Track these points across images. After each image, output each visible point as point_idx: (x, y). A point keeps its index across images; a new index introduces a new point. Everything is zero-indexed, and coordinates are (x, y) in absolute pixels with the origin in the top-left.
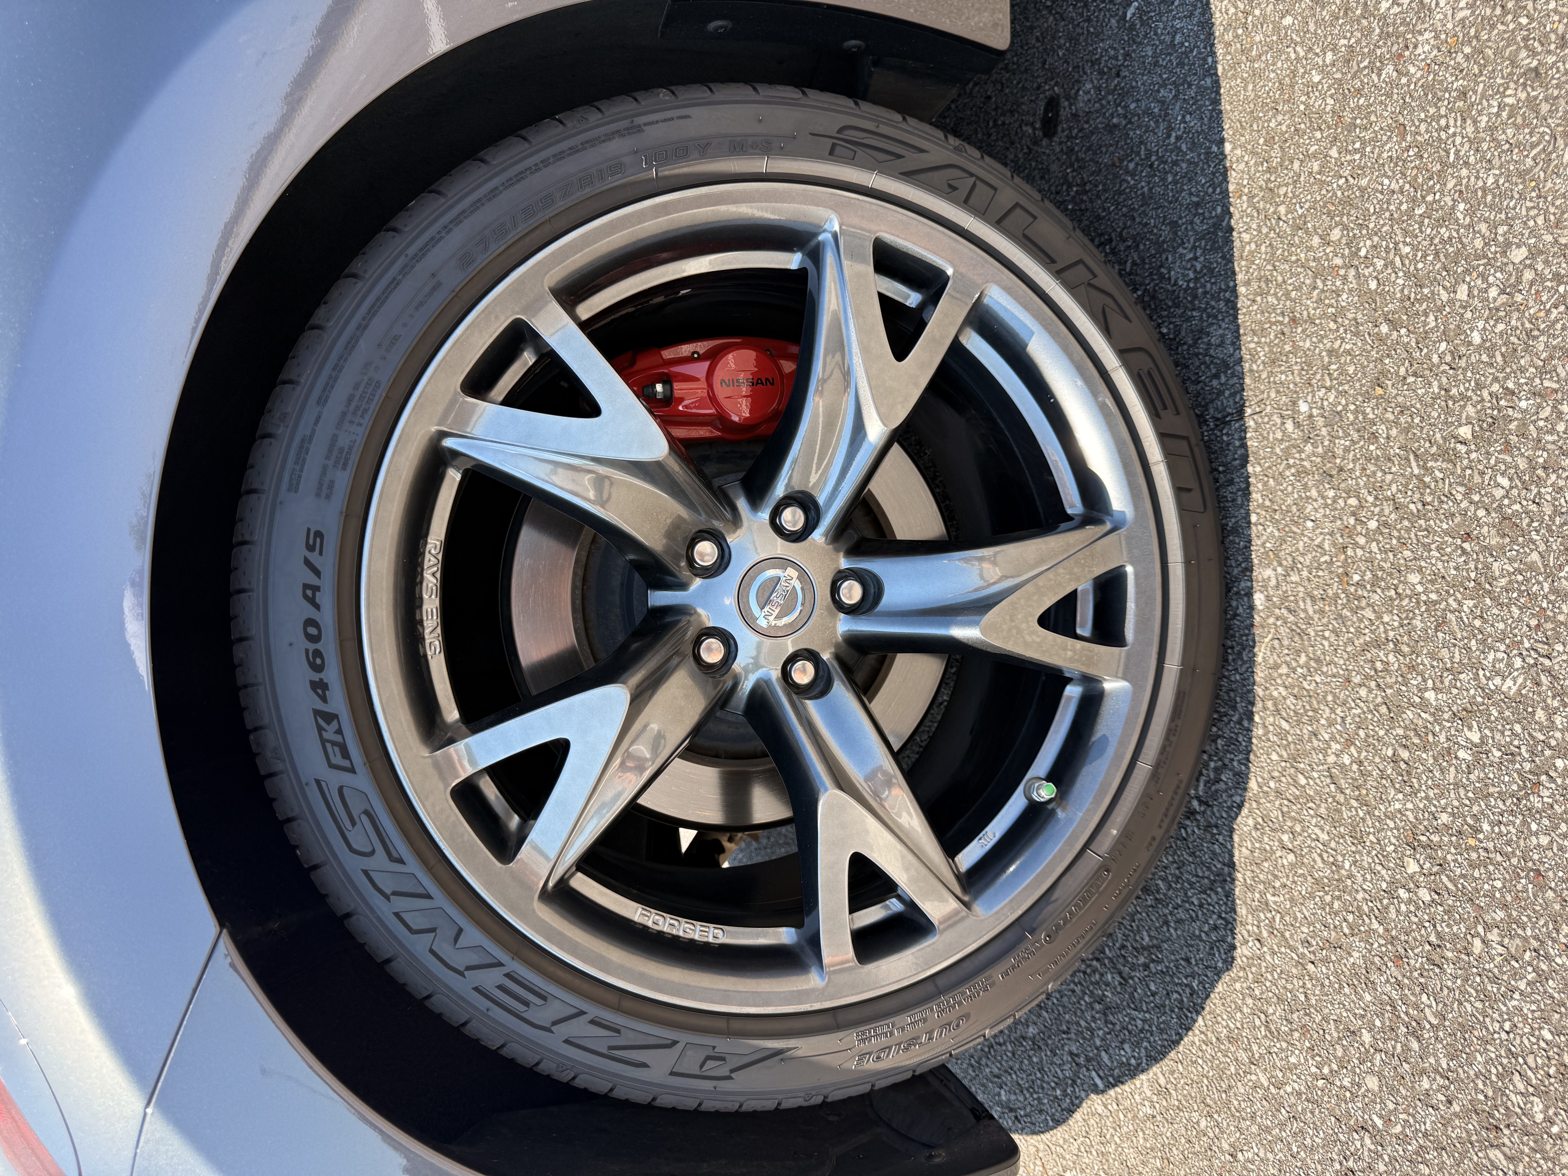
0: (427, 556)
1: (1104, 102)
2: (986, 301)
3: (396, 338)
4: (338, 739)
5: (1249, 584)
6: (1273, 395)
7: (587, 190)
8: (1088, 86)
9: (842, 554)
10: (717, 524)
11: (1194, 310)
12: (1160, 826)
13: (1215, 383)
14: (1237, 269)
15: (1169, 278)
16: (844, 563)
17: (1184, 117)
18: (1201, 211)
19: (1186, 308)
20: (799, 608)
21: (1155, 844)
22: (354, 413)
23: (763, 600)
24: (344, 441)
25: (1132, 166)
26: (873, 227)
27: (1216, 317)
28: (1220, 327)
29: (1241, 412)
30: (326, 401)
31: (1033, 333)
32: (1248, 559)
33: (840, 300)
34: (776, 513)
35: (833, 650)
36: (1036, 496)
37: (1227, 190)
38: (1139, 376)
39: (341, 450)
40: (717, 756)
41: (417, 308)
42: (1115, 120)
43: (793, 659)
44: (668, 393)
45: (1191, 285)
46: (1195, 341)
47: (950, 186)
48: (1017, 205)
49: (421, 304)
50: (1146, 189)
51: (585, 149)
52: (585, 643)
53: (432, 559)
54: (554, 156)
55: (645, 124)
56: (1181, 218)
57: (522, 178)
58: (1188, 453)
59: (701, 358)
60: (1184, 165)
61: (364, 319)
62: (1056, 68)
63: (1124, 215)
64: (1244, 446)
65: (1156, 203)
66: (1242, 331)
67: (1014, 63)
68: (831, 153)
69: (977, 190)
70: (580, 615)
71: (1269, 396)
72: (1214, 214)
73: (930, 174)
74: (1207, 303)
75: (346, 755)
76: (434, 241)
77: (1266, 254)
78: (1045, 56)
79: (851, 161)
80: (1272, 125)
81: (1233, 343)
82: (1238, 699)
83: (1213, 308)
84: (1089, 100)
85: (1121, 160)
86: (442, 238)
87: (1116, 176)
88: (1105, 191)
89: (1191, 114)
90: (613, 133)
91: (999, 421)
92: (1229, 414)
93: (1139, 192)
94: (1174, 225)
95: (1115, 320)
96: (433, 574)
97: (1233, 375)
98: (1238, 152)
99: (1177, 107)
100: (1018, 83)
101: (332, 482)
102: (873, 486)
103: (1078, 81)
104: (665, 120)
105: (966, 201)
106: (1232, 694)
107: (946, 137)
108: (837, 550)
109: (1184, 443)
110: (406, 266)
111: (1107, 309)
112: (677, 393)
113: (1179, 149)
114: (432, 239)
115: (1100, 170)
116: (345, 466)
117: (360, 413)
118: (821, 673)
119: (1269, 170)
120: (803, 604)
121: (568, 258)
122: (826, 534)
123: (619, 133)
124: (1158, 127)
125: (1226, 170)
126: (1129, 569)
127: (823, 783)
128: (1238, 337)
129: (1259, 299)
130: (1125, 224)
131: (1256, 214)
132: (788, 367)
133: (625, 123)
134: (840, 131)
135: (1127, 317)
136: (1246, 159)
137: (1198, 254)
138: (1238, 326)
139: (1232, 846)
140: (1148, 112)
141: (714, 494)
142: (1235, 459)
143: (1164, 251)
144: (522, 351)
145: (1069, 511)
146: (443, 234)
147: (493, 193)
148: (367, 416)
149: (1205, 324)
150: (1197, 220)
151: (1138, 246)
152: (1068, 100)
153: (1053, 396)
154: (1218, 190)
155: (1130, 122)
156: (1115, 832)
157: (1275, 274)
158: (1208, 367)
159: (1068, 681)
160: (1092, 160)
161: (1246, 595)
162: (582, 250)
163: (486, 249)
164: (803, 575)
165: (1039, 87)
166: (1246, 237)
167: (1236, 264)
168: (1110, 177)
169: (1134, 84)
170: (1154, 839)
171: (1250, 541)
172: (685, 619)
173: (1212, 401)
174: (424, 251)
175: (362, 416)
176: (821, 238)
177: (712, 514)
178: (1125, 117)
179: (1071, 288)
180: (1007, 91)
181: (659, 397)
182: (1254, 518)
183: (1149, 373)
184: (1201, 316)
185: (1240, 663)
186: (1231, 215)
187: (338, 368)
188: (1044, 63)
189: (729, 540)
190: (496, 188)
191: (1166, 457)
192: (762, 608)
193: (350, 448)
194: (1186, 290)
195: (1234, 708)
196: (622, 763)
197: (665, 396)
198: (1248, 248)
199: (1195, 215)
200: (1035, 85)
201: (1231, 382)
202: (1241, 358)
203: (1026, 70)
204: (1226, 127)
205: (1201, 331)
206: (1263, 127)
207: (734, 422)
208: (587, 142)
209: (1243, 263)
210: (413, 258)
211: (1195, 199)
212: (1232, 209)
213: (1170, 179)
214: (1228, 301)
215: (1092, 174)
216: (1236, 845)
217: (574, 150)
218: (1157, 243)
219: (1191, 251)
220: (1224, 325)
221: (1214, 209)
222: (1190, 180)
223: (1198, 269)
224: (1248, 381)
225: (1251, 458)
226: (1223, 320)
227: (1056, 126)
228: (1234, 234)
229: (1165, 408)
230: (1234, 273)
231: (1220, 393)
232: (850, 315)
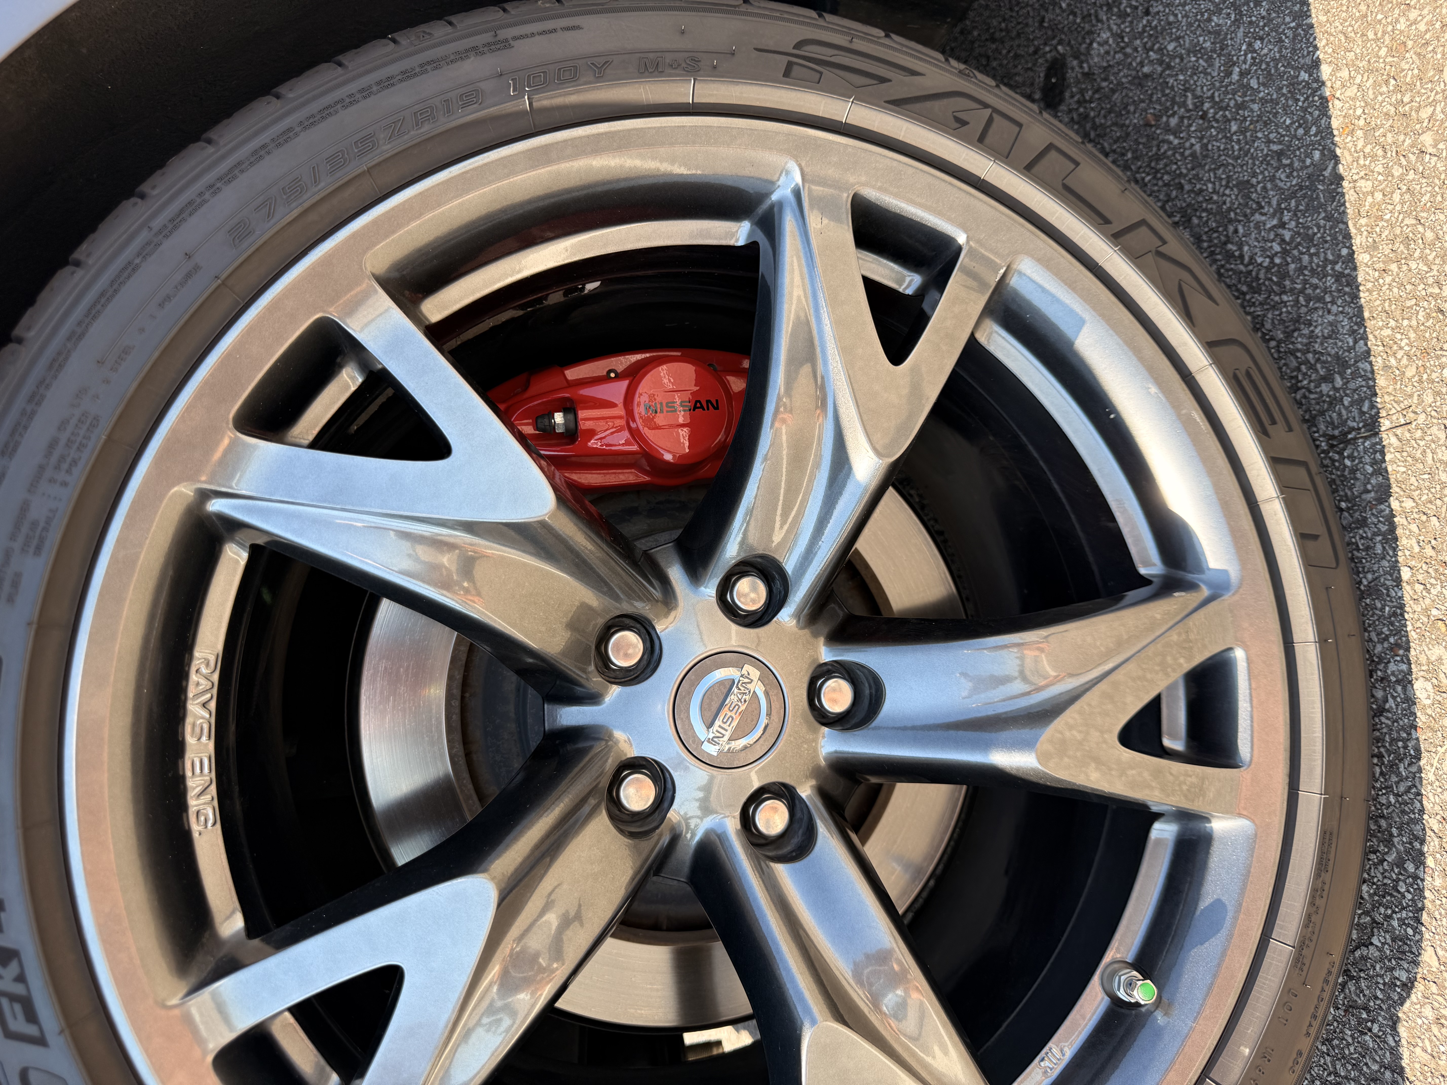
0: (194, 677)
1: (1129, 50)
2: (1014, 282)
3: (126, 351)
4: (19, 989)
5: (1404, 667)
6: (1429, 398)
7: (426, 127)
8: (1105, 35)
9: (822, 640)
10: (641, 608)
11: (1284, 292)
12: (1308, 1034)
13: (1325, 388)
14: (1353, 231)
15: (1241, 257)
16: (826, 654)
17: (1250, 45)
18: (1286, 162)
19: (1271, 291)
20: (763, 721)
21: (1302, 1060)
22: (57, 468)
23: (709, 715)
24: (38, 512)
25: (1174, 122)
26: (852, 179)
27: (1320, 299)
28: (1329, 312)
29: (1372, 426)
30: (15, 450)
31: (1082, 322)
32: (1400, 631)
33: (807, 281)
34: (726, 586)
35: (813, 782)
36: (1087, 549)
37: (1329, 127)
38: (1236, 378)
39: (34, 524)
40: (655, 927)
41: (161, 305)
42: (1146, 69)
43: (757, 798)
44: (572, 425)
45: (1277, 261)
46: (1289, 335)
47: (957, 120)
48: (1051, 147)
49: (168, 298)
50: (1197, 147)
51: (426, 71)
52: (466, 775)
53: (203, 681)
54: (379, 83)
55: (515, 38)
56: (1254, 175)
57: (330, 114)
58: (1309, 486)
59: (619, 377)
60: (1255, 107)
61: (79, 323)
62: (1060, 22)
63: (1165, 185)
64: (1381, 471)
65: (1214, 162)
66: (1366, 314)
67: (1001, 30)
68: (787, 74)
69: (994, 126)
70: (458, 736)
71: (1421, 401)
72: (1308, 161)
73: (928, 104)
74: (1305, 282)
75: (31, 1016)
76: (192, 207)
77: (1403, 203)
78: (1043, 13)
79: (817, 84)
80: (1402, 26)
81: (1352, 332)
82: (1395, 831)
83: (1316, 287)
84: (1107, 53)
85: (1158, 117)
86: (205, 201)
87: (1151, 138)
88: (1136, 158)
89: (1262, 39)
90: (467, 51)
91: (1031, 448)
92: (1353, 429)
93: (1187, 153)
94: (1244, 186)
95: (1197, 301)
96: (204, 705)
97: (1355, 375)
98: (1344, 74)
99: (1240, 34)
100: (1009, 52)
101: (18, 575)
102: (861, 545)
103: (1090, 33)
104: (544, 33)
105: (981, 139)
106: (1383, 823)
107: (947, 60)
108: (815, 635)
109: (1302, 472)
110: (148, 243)
111: (1184, 285)
112: (584, 425)
113: (1248, 87)
114: (190, 203)
115: (1128, 134)
116: (38, 550)
117: (65, 466)
118: (798, 814)
119: (1398, 89)
120: (769, 714)
121: (400, 226)
122: (797, 615)
123: (475, 50)
124: (1211, 65)
125: (1324, 101)
126: (1239, 655)
127: (808, 1011)
128: (1360, 321)
129: (1394, 267)
130: (1168, 195)
131: (1380, 152)
132: (737, 384)
133: (487, 37)
134: (799, 45)
135: (1210, 297)
136: (1358, 80)
137: (1286, 219)
138: (1360, 308)
139: (1398, 1043)
140: (1196, 50)
141: (634, 564)
142: (1369, 492)
143: (1230, 221)
144: (340, 367)
145: (1143, 571)
146: (207, 196)
147: (286, 137)
148: (76, 471)
149: (1303, 310)
150: (1281, 175)
151: (1189, 220)
152: (1076, 57)
153: (1114, 410)
154: (1314, 129)
155: (1169, 67)
156: (1247, 1051)
157: (1420, 228)
158: (1312, 367)
159: (1157, 816)
160: (1115, 124)
161: (1398, 682)
162: (420, 215)
163: (270, 215)
164: (768, 675)
165: (1035, 52)
166: (1365, 185)
167: (1350, 224)
168: (1143, 140)
169: (1171, 18)
170: (1300, 1054)
171: (1402, 607)
172: (598, 747)
173: (1322, 413)
174: (176, 222)
175: (69, 471)
176: (774, 197)
177: (632, 594)
178: (1161, 62)
179: (1135, 257)
180: (995, 64)
181: (559, 430)
182: (1406, 574)
183: (1248, 375)
184: (1297, 301)
185: (1394, 779)
186: (1336, 159)
187: (36, 399)
188: (1042, 20)
189: (659, 628)
190: (290, 130)
191: (1282, 493)
192: (710, 725)
193: (49, 521)
194: (1268, 269)
195: (1389, 842)
196: (505, 973)
197: (567, 429)
198: (1370, 199)
199: (1277, 169)
200: (1031, 50)
201: (1352, 385)
202: (1368, 352)
203: (1019, 35)
204: (1320, 44)
205: (1297, 320)
206: (1384, 33)
207: (667, 463)
208: (428, 63)
209: (1363, 221)
210: (160, 232)
211: (1275, 147)
212: (1338, 152)
213: (1234, 128)
214: (1338, 277)
215: (1115, 142)
216: (1404, 1042)
217: (407, 75)
218: (1220, 212)
219: (1273, 216)
220: (1334, 309)
221: (1309, 155)
222: (1266, 124)
223: (1287, 238)
224: (1381, 381)
225: (1395, 489)
226: (1333, 302)
227: (1062, 92)
228: (1345, 184)
229: (1274, 422)
230: (1348, 236)
231: (1334, 401)
232: (822, 302)
